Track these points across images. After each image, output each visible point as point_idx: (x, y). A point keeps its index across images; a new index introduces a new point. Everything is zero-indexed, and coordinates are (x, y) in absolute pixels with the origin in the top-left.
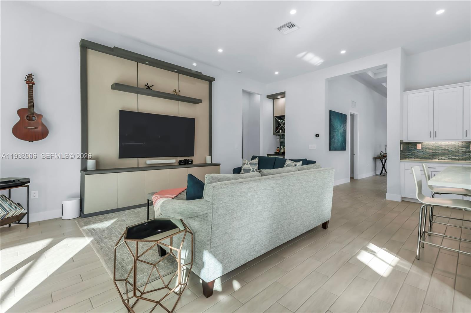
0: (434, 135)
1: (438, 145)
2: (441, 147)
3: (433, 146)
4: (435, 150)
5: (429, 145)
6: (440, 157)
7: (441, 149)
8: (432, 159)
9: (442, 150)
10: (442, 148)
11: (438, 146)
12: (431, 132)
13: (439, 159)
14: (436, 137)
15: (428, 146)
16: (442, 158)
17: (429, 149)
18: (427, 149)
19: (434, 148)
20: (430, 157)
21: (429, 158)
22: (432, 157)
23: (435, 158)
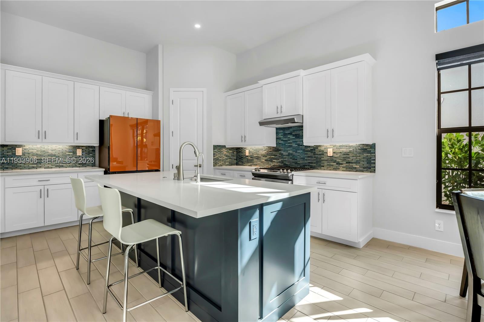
0: (42, 135)
1: (43, 149)
2: (48, 152)
3: (37, 151)
4: (41, 155)
5: (33, 149)
6: (47, 165)
7: (47, 154)
8: (37, 169)
9: (49, 155)
10: (49, 154)
11: (44, 151)
12: (39, 131)
13: (45, 168)
14: (45, 138)
15: (32, 151)
16: (48, 166)
17: (33, 155)
18: (30, 155)
19: (39, 153)
20: (33, 166)
21: (33, 168)
22: (37, 166)
23: (40, 167)
